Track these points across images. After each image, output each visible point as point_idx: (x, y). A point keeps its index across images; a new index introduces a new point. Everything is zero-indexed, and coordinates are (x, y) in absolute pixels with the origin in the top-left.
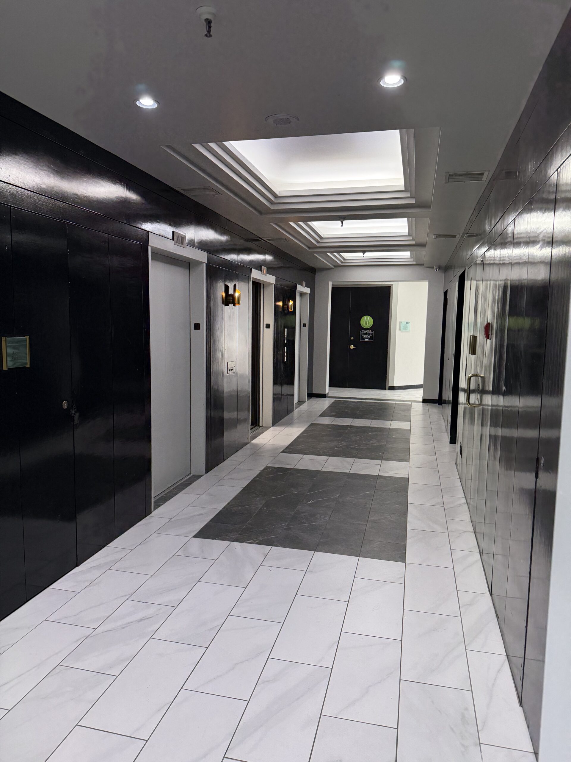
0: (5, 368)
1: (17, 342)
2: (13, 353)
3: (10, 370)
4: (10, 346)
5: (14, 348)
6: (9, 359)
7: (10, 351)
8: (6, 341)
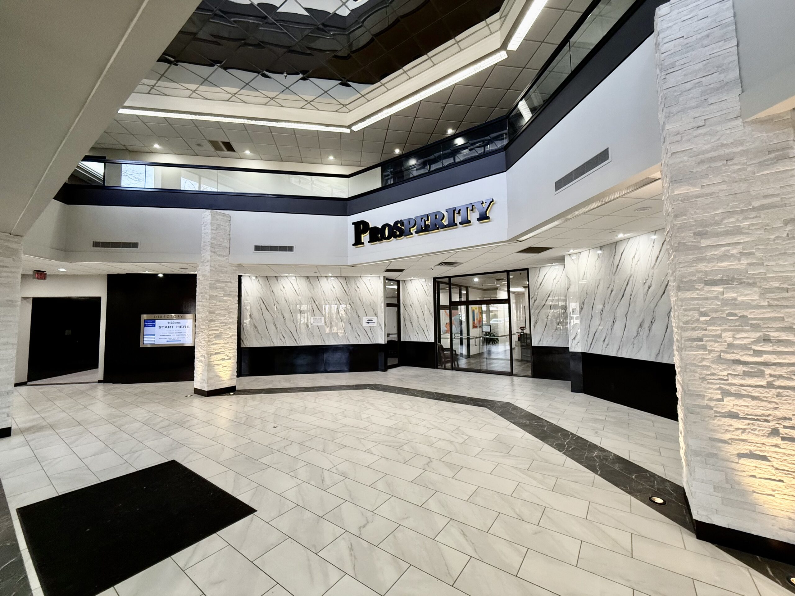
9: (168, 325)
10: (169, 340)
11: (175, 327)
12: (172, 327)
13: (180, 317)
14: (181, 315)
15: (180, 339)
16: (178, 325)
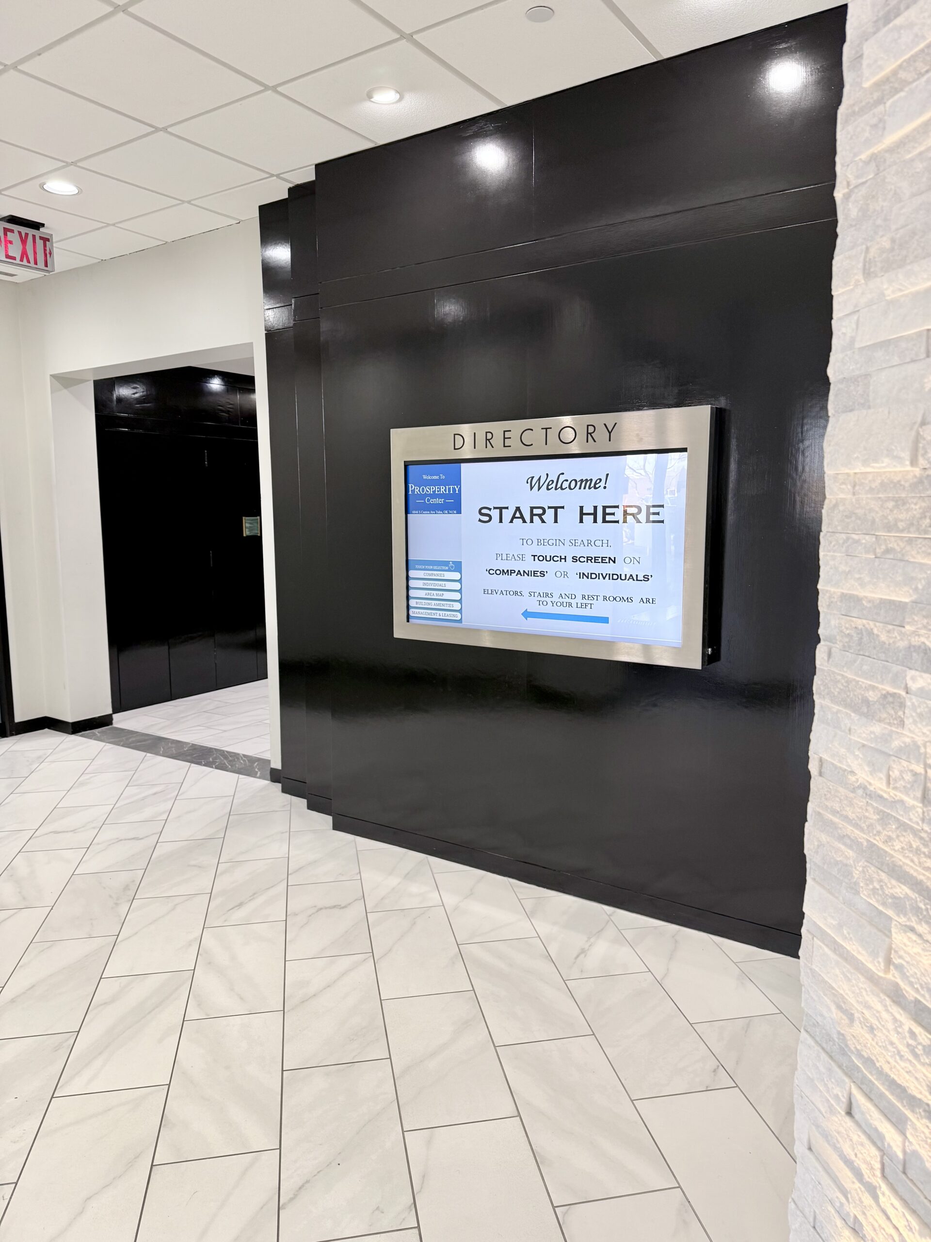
0: (244, 535)
1: (252, 520)
2: (250, 527)
3: (247, 536)
4: (247, 523)
5: (250, 523)
6: (247, 530)
7: (248, 525)
8: (245, 519)
9: (528, 500)
10: (535, 608)
11: (569, 516)
12: (549, 515)
13: (601, 434)
14: (608, 418)
15: (599, 609)
16: (590, 499)
